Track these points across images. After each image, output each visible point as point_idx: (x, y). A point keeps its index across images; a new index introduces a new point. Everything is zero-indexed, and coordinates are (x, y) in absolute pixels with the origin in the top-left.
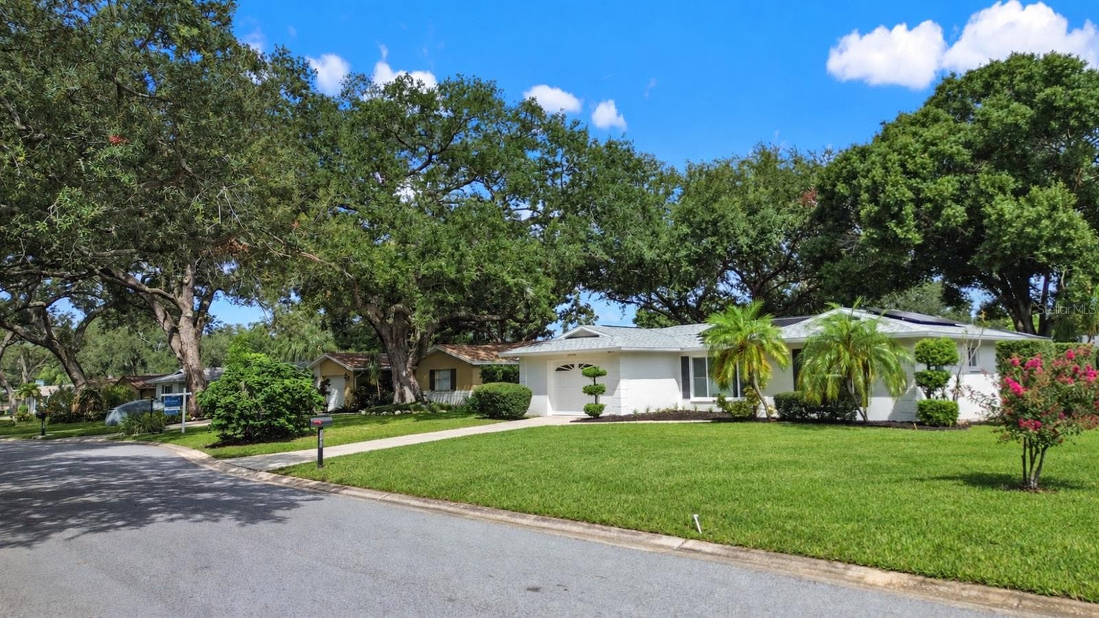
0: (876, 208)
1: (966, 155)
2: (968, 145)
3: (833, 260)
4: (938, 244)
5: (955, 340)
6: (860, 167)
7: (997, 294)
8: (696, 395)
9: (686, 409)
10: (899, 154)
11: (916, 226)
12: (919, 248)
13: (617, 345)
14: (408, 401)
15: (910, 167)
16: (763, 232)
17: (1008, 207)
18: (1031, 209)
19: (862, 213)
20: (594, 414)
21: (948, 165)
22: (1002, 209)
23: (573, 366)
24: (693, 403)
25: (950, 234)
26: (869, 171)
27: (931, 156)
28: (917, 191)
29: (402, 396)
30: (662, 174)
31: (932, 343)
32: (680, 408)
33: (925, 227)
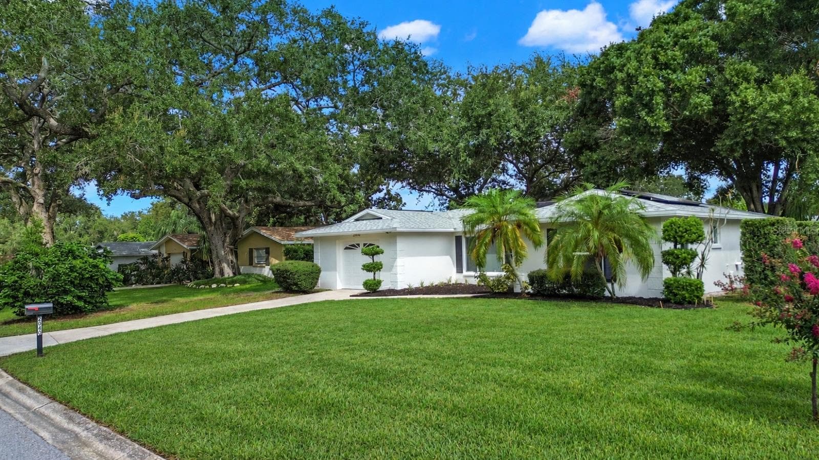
0: (629, 99)
1: (713, 46)
2: (715, 38)
3: (591, 149)
4: (685, 132)
5: (702, 219)
6: (617, 62)
7: (732, 179)
8: (468, 270)
9: (458, 282)
10: (652, 47)
11: (665, 115)
12: (667, 136)
13: (394, 226)
14: (226, 276)
15: (662, 59)
16: (531, 126)
17: (750, 94)
18: (774, 95)
19: (617, 103)
20: (372, 288)
21: (695, 56)
22: (745, 96)
23: (358, 245)
24: (466, 276)
25: (695, 123)
26: (624, 65)
27: (681, 48)
28: (668, 82)
29: (222, 273)
30: (449, 77)
31: (680, 222)
32: (453, 282)
33: (673, 118)
